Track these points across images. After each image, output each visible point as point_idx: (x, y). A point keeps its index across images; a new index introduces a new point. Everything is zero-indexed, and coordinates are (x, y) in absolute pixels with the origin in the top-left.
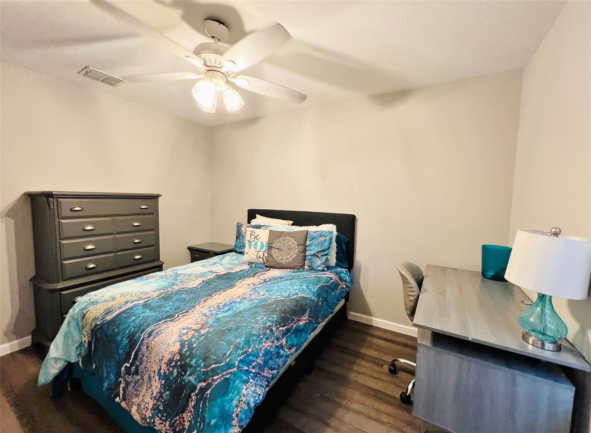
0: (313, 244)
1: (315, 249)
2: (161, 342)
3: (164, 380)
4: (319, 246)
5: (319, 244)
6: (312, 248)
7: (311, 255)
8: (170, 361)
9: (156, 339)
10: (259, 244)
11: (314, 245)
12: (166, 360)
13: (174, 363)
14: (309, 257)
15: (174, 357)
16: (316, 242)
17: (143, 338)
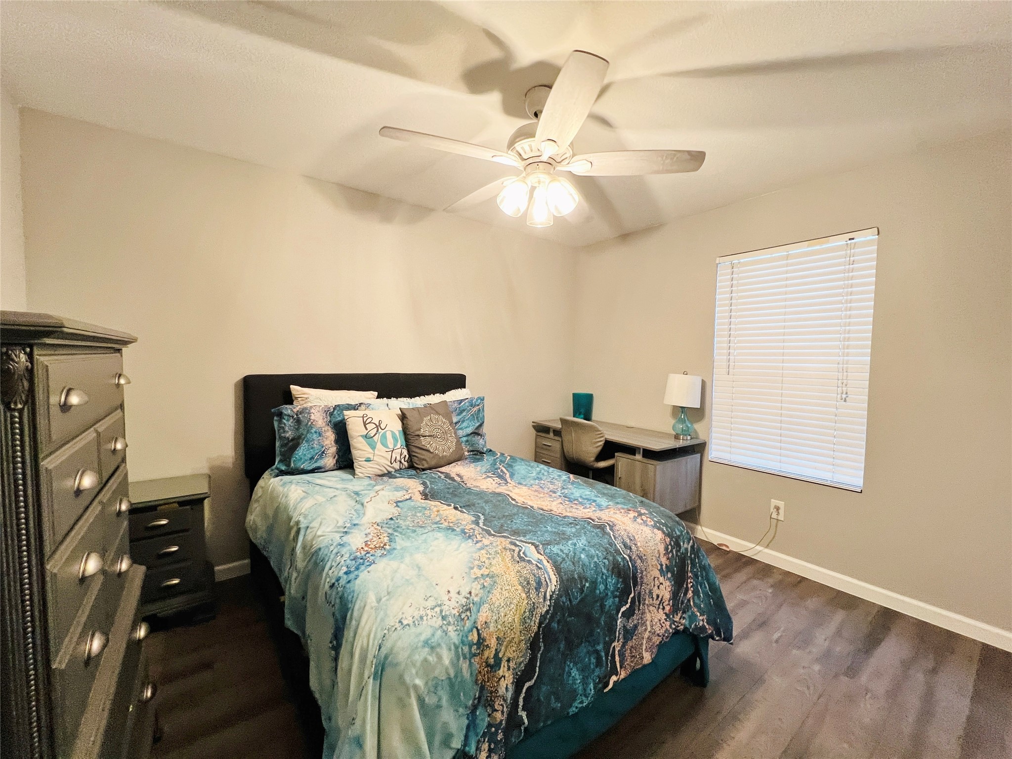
0: (465, 419)
1: (471, 425)
2: (645, 543)
3: (669, 573)
4: (475, 420)
5: (474, 417)
6: (465, 424)
7: (468, 435)
8: (666, 549)
9: (639, 544)
10: (389, 436)
11: (467, 420)
12: (662, 551)
13: (670, 547)
14: (465, 439)
15: (666, 543)
16: (468, 415)
17: (629, 556)
